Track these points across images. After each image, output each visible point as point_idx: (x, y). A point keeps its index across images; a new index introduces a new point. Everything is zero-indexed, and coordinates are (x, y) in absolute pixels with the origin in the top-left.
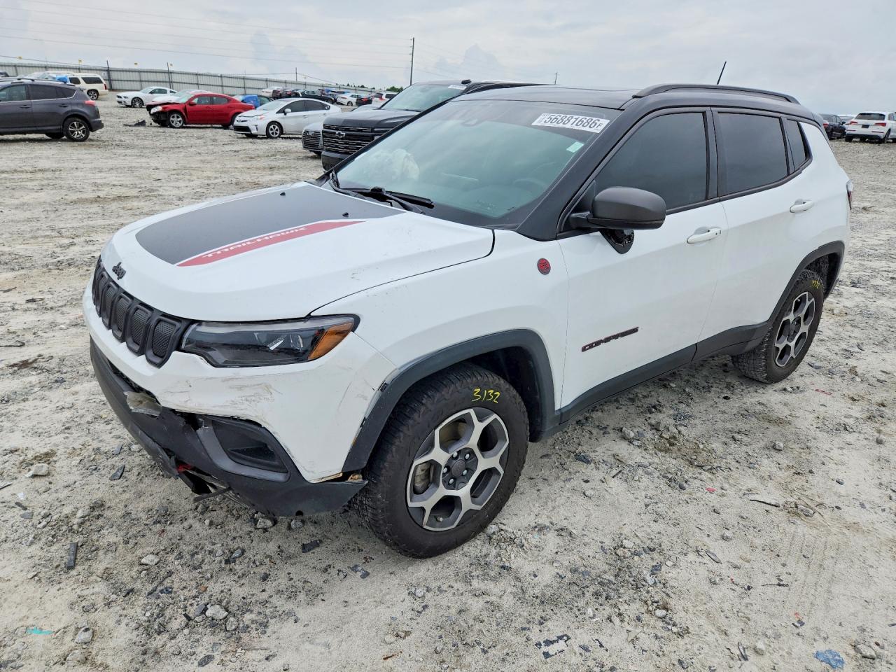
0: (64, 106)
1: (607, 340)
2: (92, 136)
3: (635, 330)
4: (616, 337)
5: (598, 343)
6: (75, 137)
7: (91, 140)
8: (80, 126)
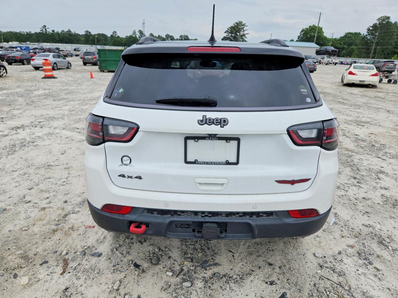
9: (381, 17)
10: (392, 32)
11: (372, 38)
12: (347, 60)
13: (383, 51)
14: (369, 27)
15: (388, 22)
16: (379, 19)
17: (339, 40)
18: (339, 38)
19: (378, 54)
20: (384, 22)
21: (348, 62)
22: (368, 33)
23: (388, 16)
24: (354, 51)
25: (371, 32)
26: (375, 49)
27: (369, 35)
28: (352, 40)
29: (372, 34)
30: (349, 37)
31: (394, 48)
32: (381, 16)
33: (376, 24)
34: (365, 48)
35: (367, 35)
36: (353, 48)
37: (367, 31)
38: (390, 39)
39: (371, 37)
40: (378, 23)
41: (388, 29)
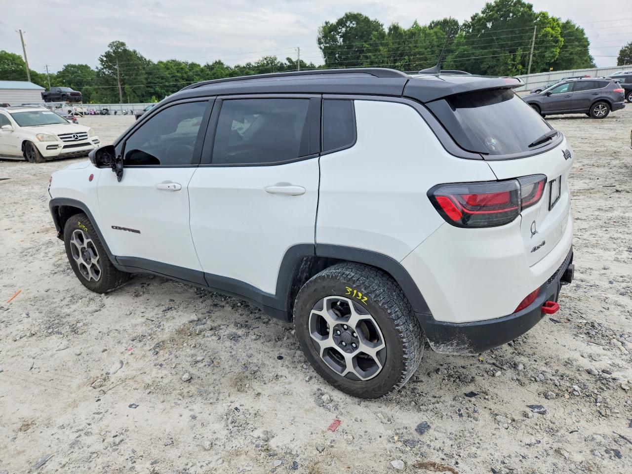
0: (596, 94)
1: (125, 229)
2: (611, 113)
3: (138, 232)
4: (129, 230)
5: (120, 228)
6: (597, 115)
7: (609, 117)
8: (603, 107)
9: (113, 43)
10: (136, 65)
11: (112, 72)
12: (93, 108)
13: (134, 92)
14: (101, 57)
15: (125, 51)
16: (110, 45)
17: (58, 77)
18: (56, 74)
19: (130, 96)
20: (120, 50)
21: (95, 110)
22: (103, 65)
23: (121, 41)
24: (90, 94)
25: (107, 64)
26: (123, 89)
27: (105, 68)
28: (79, 76)
29: (110, 67)
30: (73, 73)
31: (147, 87)
32: (112, 41)
33: (109, 52)
34: (109, 88)
35: (103, 69)
36: (87, 89)
37: (100, 62)
38: (137, 75)
39: (110, 71)
40: (112, 51)
41: (128, 60)
